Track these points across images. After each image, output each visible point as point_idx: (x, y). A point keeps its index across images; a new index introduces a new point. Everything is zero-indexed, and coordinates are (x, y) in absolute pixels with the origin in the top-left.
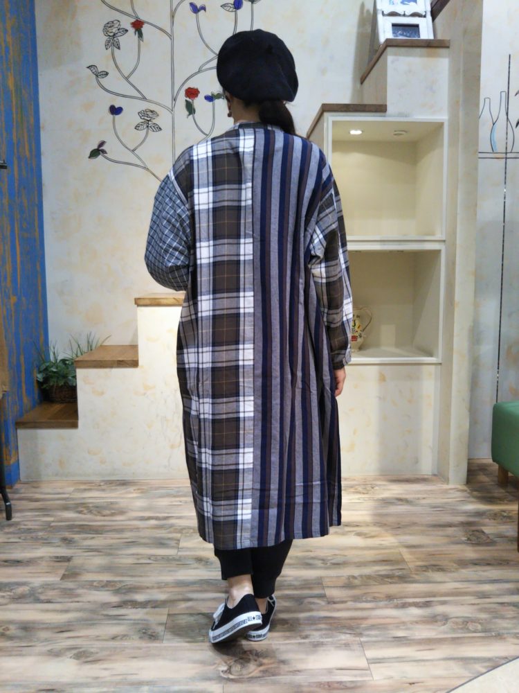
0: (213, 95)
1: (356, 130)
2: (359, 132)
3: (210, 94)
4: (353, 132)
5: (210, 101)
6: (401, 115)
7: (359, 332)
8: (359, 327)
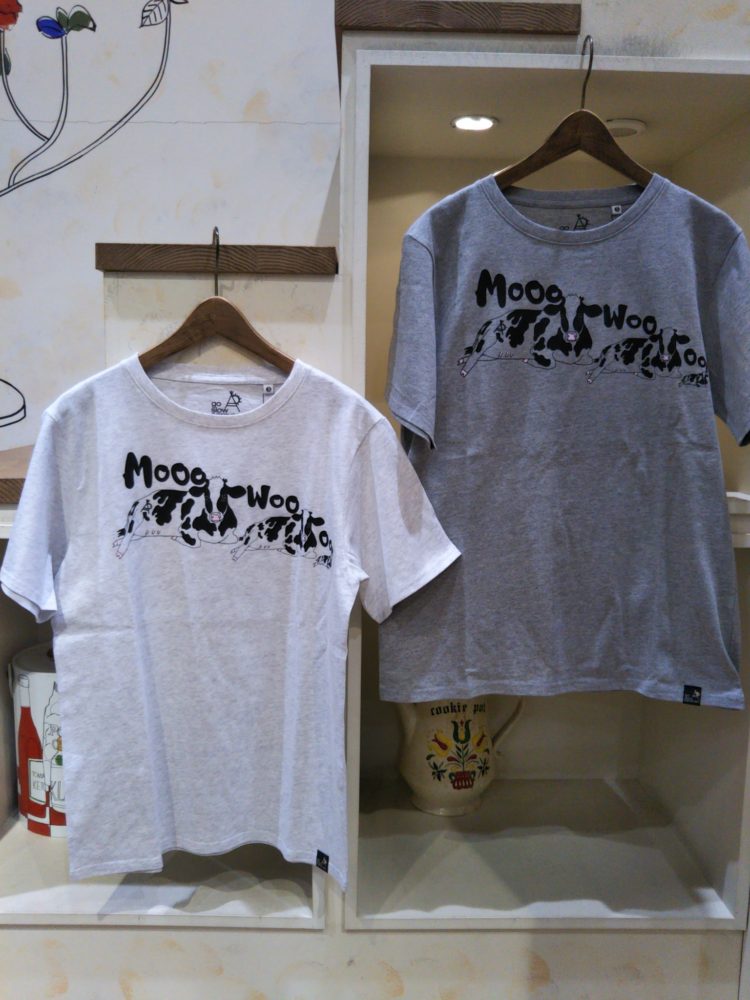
0: (60, 15)
1: (476, 116)
2: (484, 124)
3: (54, 16)
4: (465, 124)
5: (54, 37)
6: (632, 46)
7: (481, 755)
8: (479, 744)
